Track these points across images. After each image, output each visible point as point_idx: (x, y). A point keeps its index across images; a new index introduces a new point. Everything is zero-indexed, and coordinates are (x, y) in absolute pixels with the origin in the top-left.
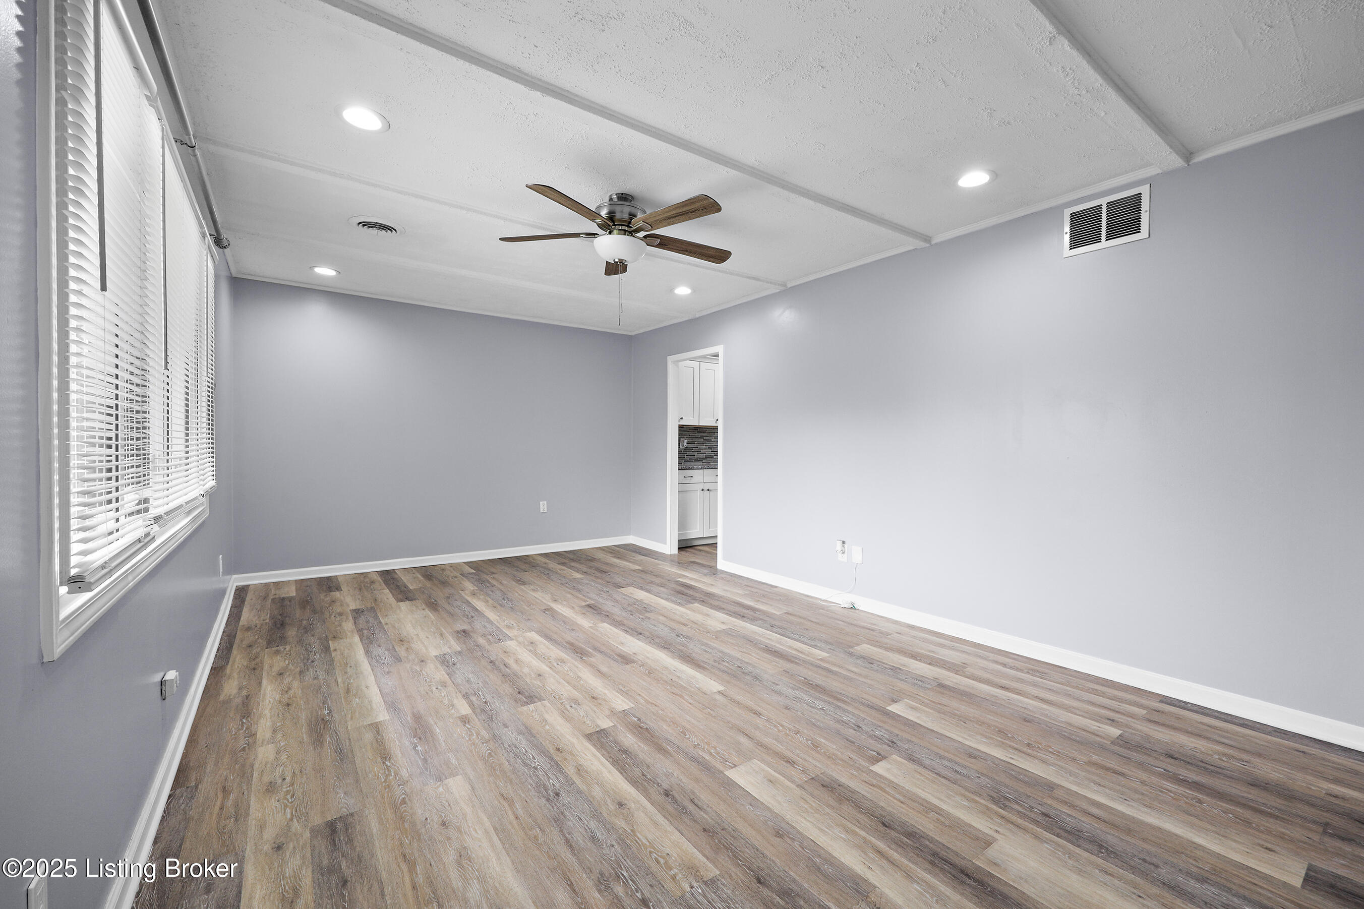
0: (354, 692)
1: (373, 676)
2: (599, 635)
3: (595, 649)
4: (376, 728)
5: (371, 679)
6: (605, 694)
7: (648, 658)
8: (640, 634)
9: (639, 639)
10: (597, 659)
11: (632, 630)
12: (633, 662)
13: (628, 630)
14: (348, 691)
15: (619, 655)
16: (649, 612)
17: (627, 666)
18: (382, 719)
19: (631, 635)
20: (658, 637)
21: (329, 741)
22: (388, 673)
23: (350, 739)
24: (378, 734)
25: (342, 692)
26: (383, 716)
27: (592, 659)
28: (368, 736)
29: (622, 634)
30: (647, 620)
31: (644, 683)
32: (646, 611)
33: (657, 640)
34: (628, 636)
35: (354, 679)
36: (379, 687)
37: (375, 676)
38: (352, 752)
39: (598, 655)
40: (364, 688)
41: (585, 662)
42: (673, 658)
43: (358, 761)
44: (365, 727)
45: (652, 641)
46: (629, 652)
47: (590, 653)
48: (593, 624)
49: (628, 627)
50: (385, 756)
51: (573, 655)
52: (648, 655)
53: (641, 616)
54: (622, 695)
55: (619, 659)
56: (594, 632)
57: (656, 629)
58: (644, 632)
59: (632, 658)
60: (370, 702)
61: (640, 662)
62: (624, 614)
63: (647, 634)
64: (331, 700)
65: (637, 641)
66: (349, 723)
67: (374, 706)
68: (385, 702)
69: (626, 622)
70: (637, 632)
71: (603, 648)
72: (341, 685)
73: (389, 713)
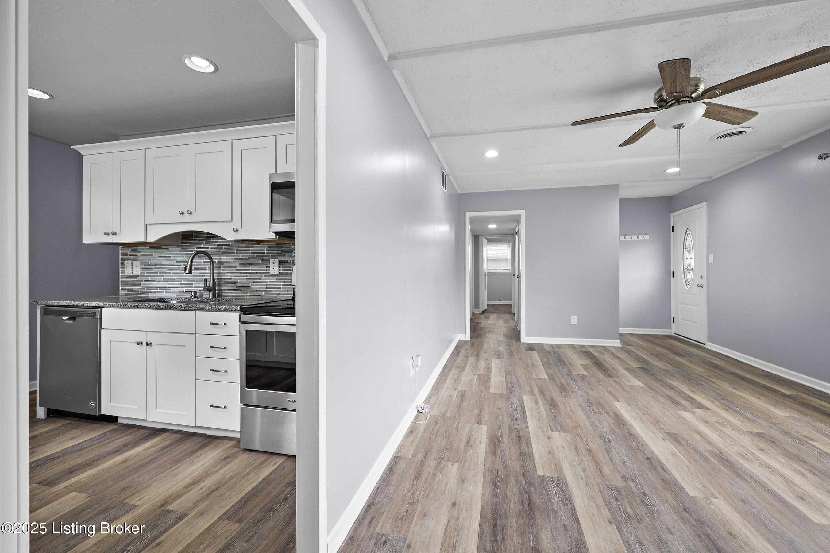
2: (700, 476)
3: (706, 459)
6: (697, 421)
7: (653, 432)
8: (648, 459)
9: (653, 453)
10: (703, 447)
11: (655, 468)
12: (668, 434)
13: (660, 469)
15: (680, 443)
16: (616, 489)
17: (675, 432)
19: (659, 461)
20: (630, 448)
27: (709, 448)
29: (669, 466)
30: (628, 476)
31: (665, 418)
32: (619, 492)
33: (634, 445)
34: (664, 461)
39: (702, 451)
41: (717, 448)
42: (631, 425)
45: (640, 446)
46: (669, 443)
47: (712, 456)
48: (711, 502)
49: (658, 473)
51: (732, 460)
52: (652, 434)
53: (632, 485)
54: (684, 418)
55: (681, 440)
56: (709, 486)
57: (625, 458)
58: (642, 459)
59: (667, 437)
61: (662, 431)
62: (656, 501)
63: (639, 456)
65: (655, 451)
69: (659, 485)
70: (651, 463)
71: (696, 456)
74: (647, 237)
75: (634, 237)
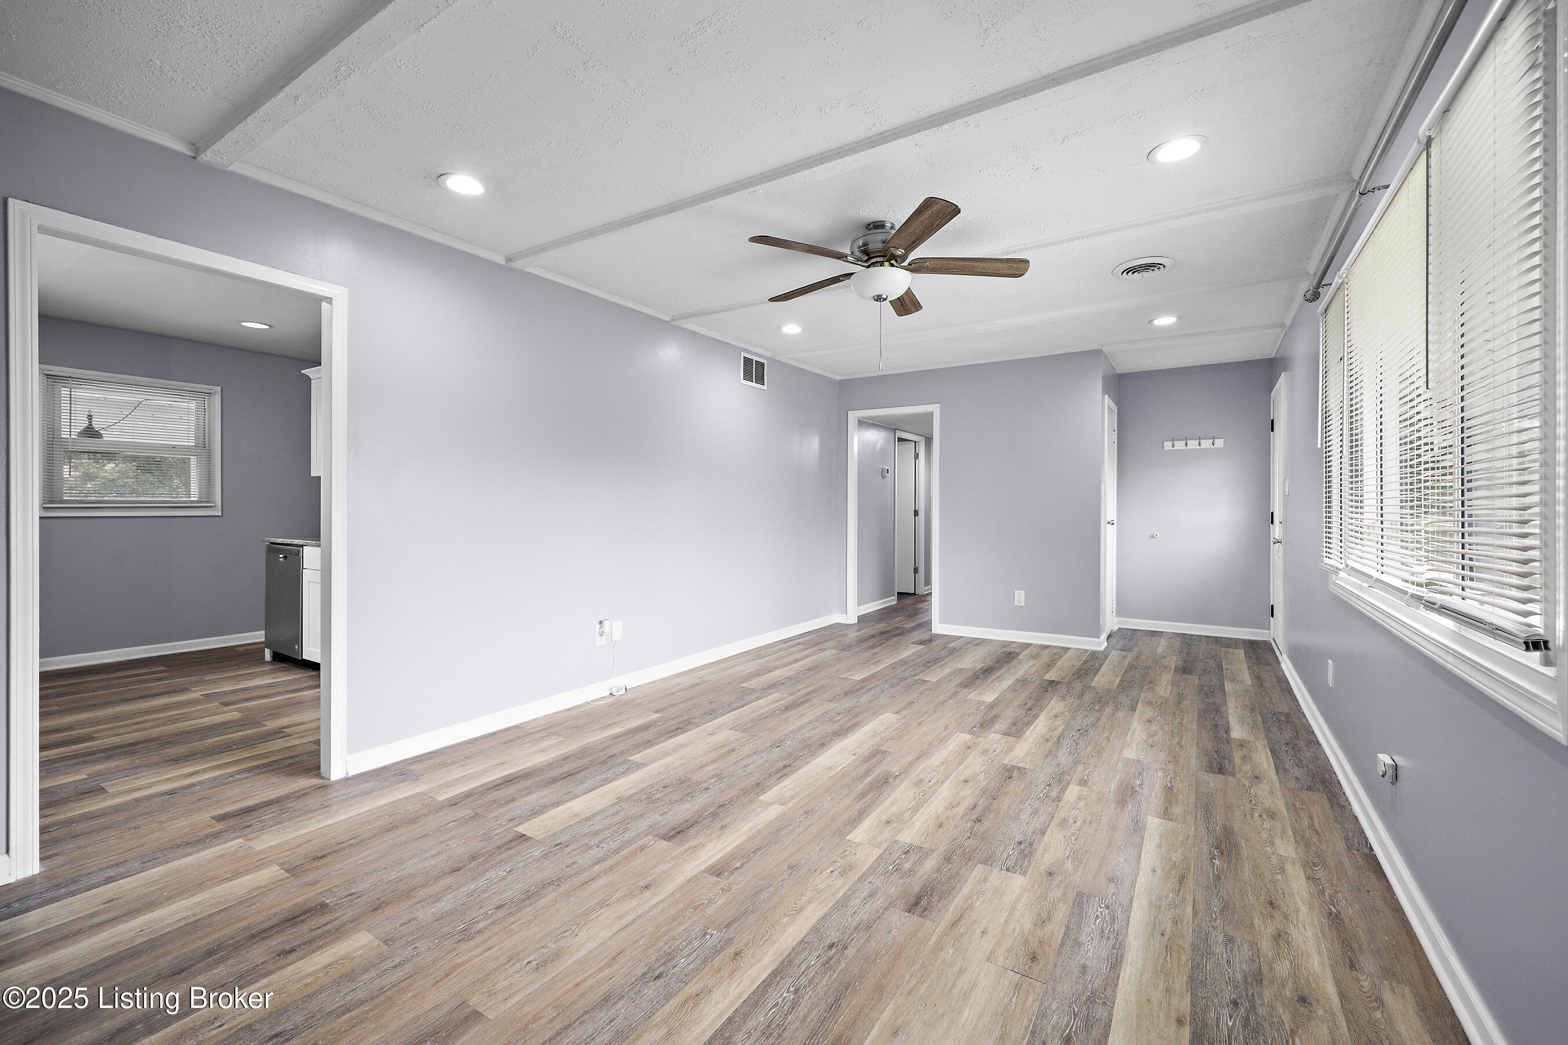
0: (1174, 872)
1: (1138, 885)
4: (1166, 814)
5: (1141, 883)
14: (1182, 879)
18: (1157, 819)
21: (1217, 825)
22: (1111, 880)
23: (1196, 817)
24: (1167, 808)
25: (1190, 882)
26: (1154, 823)
28: (1177, 810)
35: (1167, 897)
36: (1139, 862)
37: (1133, 884)
38: (1196, 807)
40: (1159, 871)
43: (1193, 797)
44: (1176, 820)
50: (1169, 791)
60: (1159, 846)
64: (1208, 878)
66: (1192, 833)
67: (1157, 838)
68: (1142, 838)
72: (1190, 899)
73: (1146, 822)
74: (1219, 443)
75: (1193, 444)
